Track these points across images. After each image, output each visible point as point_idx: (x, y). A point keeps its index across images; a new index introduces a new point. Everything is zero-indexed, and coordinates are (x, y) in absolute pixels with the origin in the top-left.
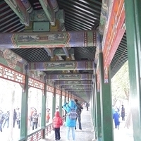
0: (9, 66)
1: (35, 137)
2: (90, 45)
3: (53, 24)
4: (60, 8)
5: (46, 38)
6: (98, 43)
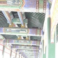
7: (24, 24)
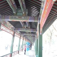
0: (8, 28)
1: (15, 53)
2: (36, 21)
3: (24, 13)
4: (27, 9)
5: (21, 18)
6: (39, 21)
7: (29, 27)
